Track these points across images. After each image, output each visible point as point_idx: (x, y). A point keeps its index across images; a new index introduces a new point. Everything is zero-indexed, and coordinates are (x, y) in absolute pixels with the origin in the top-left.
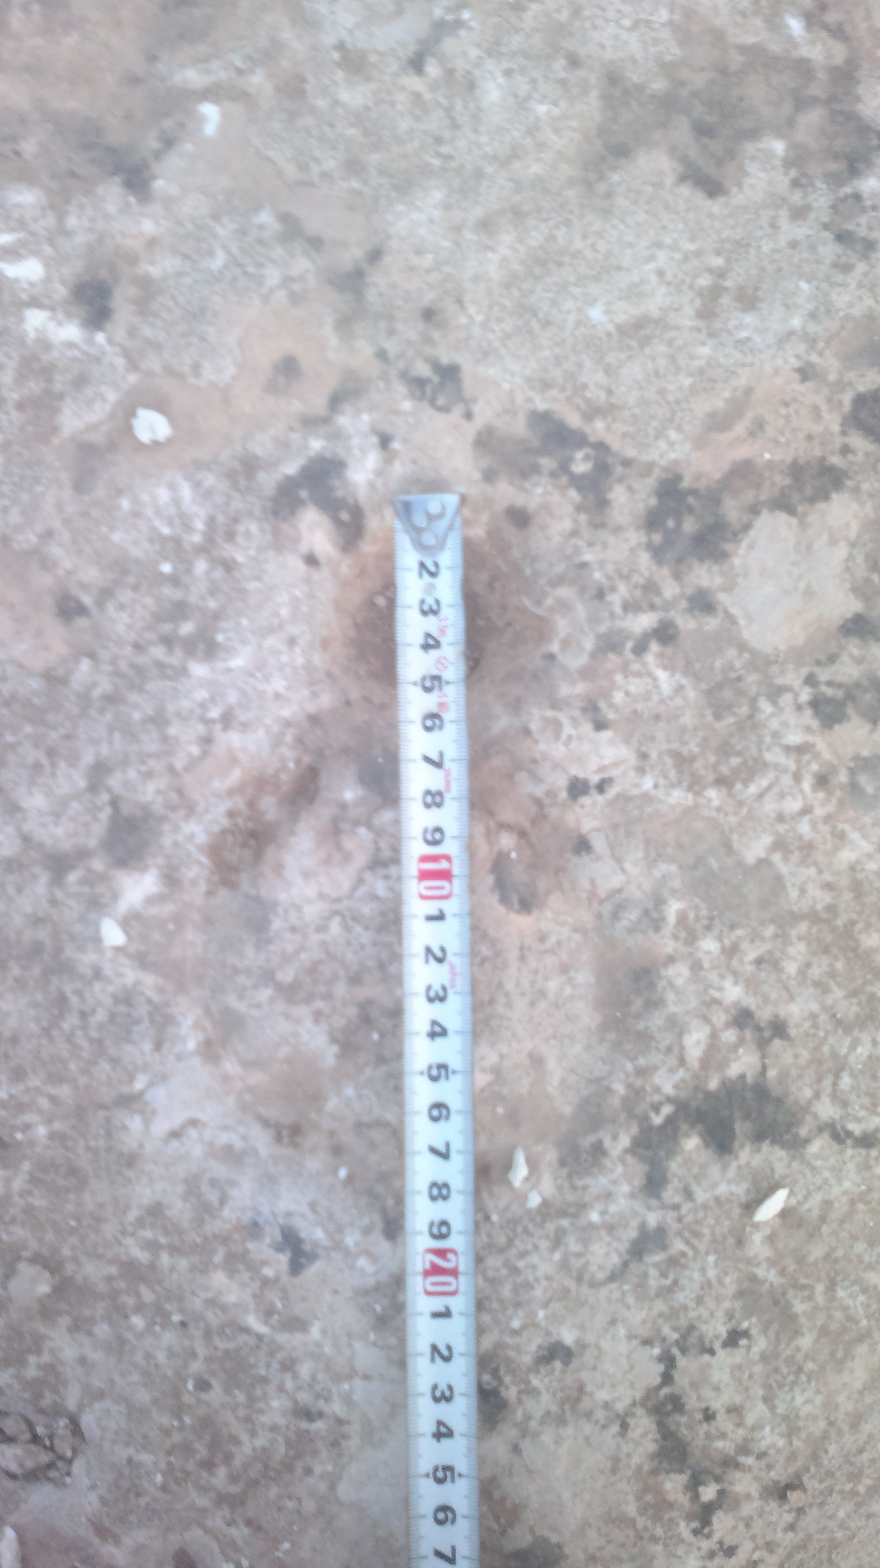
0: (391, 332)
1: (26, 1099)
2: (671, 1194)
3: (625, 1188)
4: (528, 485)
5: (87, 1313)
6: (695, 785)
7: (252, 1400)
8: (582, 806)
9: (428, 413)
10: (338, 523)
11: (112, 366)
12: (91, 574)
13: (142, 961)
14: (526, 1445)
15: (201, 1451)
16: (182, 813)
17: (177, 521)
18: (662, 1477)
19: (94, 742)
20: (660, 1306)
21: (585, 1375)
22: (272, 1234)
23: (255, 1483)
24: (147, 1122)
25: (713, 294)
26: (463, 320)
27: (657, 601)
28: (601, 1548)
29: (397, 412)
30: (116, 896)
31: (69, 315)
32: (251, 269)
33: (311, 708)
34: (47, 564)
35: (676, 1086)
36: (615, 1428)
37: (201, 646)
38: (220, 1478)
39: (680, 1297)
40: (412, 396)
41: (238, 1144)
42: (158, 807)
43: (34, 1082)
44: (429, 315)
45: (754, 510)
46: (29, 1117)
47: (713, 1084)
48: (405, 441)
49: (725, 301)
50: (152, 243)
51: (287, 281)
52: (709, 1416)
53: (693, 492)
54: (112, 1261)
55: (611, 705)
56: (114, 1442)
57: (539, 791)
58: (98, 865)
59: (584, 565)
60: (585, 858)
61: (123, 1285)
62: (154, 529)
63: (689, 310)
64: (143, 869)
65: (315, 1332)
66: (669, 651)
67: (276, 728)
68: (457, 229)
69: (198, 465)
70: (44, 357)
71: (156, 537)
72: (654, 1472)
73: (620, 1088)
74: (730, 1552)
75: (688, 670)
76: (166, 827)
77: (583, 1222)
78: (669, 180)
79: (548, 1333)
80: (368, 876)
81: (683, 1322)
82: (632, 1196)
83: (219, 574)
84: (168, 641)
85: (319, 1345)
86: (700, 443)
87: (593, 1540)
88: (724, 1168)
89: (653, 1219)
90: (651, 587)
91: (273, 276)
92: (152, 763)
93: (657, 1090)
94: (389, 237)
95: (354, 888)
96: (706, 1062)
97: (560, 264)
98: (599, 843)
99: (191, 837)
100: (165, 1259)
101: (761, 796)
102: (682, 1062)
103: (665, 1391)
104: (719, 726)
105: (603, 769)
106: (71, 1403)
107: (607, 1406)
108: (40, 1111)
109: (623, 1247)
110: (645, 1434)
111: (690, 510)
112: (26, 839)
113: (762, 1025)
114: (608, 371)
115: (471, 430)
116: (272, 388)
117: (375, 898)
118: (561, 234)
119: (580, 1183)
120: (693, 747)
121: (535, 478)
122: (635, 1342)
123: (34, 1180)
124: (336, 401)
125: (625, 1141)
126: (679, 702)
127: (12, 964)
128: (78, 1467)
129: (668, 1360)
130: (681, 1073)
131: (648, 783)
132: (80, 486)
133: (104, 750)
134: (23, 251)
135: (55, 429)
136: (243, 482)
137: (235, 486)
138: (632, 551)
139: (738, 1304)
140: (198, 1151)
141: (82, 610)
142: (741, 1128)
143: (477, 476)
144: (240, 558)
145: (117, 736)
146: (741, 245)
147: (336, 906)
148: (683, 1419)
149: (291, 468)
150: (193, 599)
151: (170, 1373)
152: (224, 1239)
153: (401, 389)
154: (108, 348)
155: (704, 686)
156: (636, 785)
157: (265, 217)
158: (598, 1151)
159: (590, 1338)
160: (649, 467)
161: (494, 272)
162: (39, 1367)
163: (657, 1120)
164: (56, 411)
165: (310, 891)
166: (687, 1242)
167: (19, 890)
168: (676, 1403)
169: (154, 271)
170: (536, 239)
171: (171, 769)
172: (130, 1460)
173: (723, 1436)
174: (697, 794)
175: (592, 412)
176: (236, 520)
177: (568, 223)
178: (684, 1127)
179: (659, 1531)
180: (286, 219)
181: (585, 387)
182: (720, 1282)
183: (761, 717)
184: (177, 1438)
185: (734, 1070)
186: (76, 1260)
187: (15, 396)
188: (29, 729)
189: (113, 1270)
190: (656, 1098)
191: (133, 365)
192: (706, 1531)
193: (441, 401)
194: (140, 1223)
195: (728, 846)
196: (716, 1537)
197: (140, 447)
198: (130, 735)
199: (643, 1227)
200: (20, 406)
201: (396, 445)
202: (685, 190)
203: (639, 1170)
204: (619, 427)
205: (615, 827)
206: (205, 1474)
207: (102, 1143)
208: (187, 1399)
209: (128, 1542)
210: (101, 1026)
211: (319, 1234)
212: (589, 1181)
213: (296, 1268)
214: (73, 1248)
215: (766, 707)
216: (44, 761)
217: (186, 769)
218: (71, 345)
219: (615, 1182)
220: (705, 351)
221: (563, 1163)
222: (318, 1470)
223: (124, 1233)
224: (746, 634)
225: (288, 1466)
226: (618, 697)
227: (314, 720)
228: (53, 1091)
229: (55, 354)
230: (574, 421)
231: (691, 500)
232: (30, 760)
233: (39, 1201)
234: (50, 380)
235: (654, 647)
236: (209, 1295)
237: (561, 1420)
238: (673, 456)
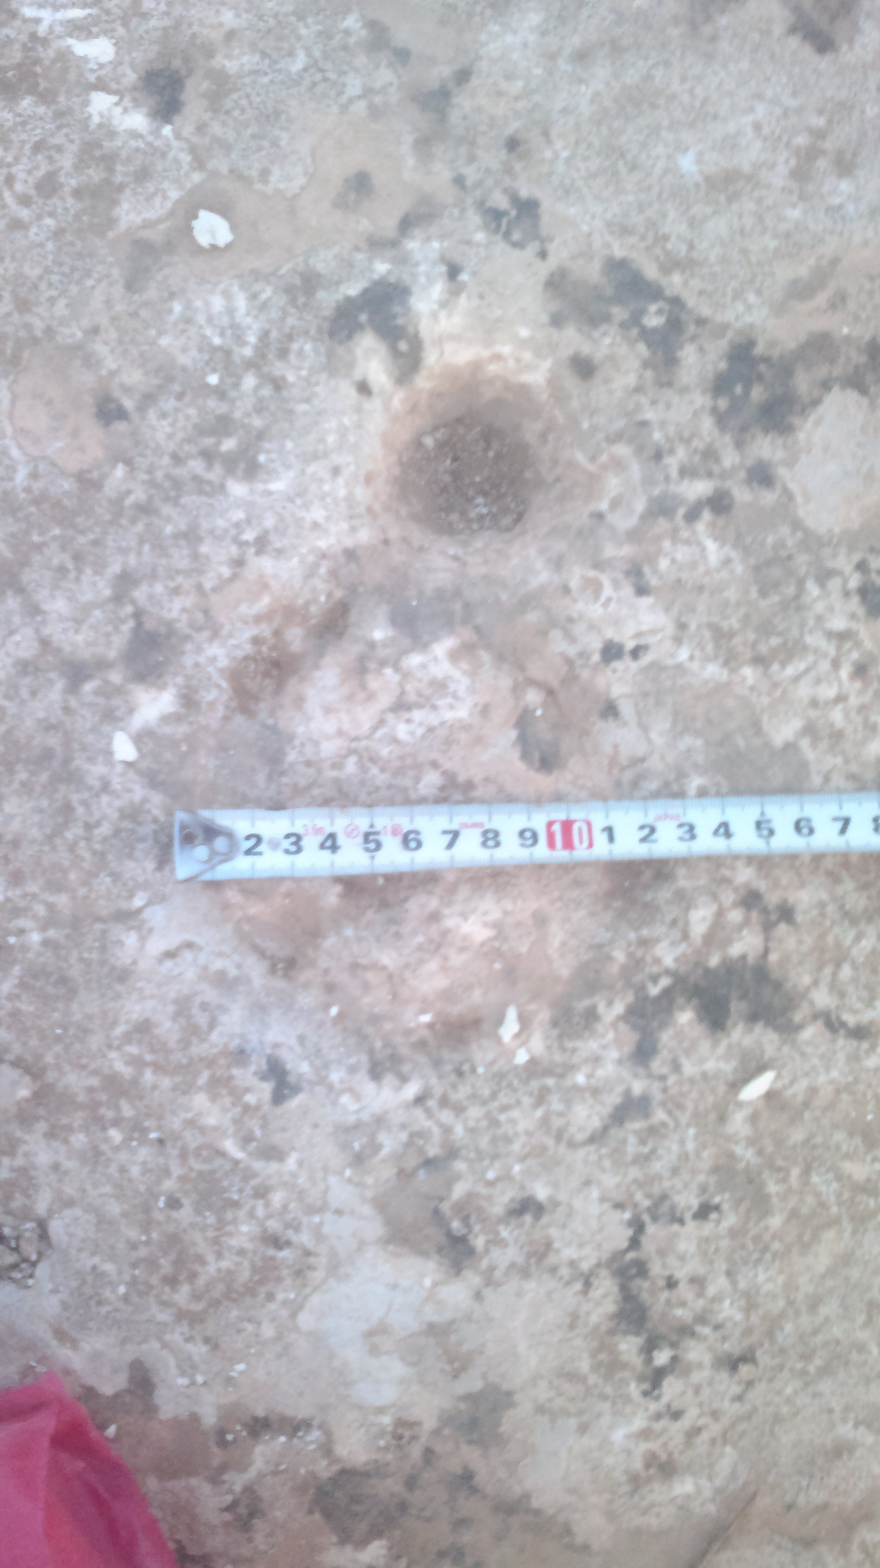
0: (471, 159)
1: (22, 904)
2: (657, 1065)
3: (614, 1054)
4: (596, 334)
5: (65, 1121)
6: (730, 661)
7: (221, 1223)
8: (615, 671)
9: (500, 246)
10: (396, 353)
11: (176, 160)
12: (134, 377)
13: (152, 780)
14: (488, 1292)
15: (166, 1265)
16: (205, 634)
17: (229, 332)
18: (617, 1338)
19: (123, 551)
20: (635, 1173)
21: (554, 1232)
22: (258, 1063)
23: (215, 1303)
24: (143, 939)
25: (810, 155)
26: (548, 154)
27: (716, 469)
28: (550, 1400)
29: (469, 243)
30: (131, 711)
31: (137, 103)
32: (332, 76)
33: (349, 542)
34: (90, 362)
35: (676, 960)
36: (578, 1286)
37: (242, 465)
38: (182, 1295)
39: (657, 1166)
40: (486, 226)
41: (233, 972)
42: (182, 626)
43: (33, 888)
44: (512, 144)
45: (826, 385)
46: (22, 923)
47: (714, 961)
48: (474, 274)
49: (822, 163)
50: (231, 35)
51: (368, 92)
52: (671, 1284)
53: (766, 360)
54: (95, 1072)
55: (655, 571)
56: (80, 1250)
57: (572, 651)
58: (116, 677)
59: (644, 424)
60: (611, 724)
61: (104, 1097)
62: (204, 337)
63: (782, 169)
64: (162, 687)
65: (291, 1162)
66: (721, 522)
67: (311, 558)
68: (553, 57)
69: (256, 275)
70: (106, 144)
71: (204, 346)
72: (612, 1332)
73: (619, 956)
74: (676, 1415)
75: (738, 543)
76: (189, 647)
77: (568, 1082)
78: (778, 29)
79: (522, 1187)
80: (390, 717)
81: (657, 1190)
82: (620, 1062)
83: (267, 391)
84: (208, 456)
85: (294, 1175)
86: (779, 309)
87: (543, 1392)
88: (715, 1044)
89: (638, 1088)
90: (710, 454)
91: (354, 85)
92: (180, 579)
93: (657, 961)
94: (480, 58)
95: (375, 729)
96: (709, 939)
97: (654, 106)
98: (626, 709)
99: (213, 660)
100: (148, 1076)
101: (797, 679)
102: (685, 936)
103: (631, 1255)
104: (763, 604)
105: (639, 635)
106: (41, 1207)
107: (572, 1264)
108: (35, 917)
109: (607, 1110)
110: (604, 1296)
111: (760, 378)
112: (45, 643)
113: (771, 907)
114: (692, 224)
115: (544, 270)
116: (341, 203)
117: (395, 741)
118: (659, 74)
119: (569, 1044)
120: (734, 622)
121: (604, 327)
122: (606, 1205)
123: (23, 985)
124: (406, 225)
125: (619, 1008)
126: (724, 574)
127: (19, 767)
128: (42, 1270)
129: (638, 1227)
130: (682, 948)
131: (683, 654)
132: (132, 285)
133: (132, 560)
134: (95, 30)
135: (112, 222)
136: (301, 300)
137: (293, 301)
138: (696, 414)
139: (712, 1180)
140: (191, 974)
141: (121, 414)
142: (737, 1007)
143: (544, 318)
144: (291, 378)
145: (146, 548)
146: (845, 107)
147: (354, 745)
148: (646, 1285)
149: (353, 290)
150: (238, 414)
151: (142, 1188)
152: (210, 1063)
153: (474, 219)
154: (175, 144)
155: (753, 561)
156: (672, 655)
157: (352, 22)
158: (591, 1016)
159: (562, 1197)
160: (724, 328)
161: (585, 108)
162: (12, 1169)
163: (654, 991)
164: (115, 203)
165: (330, 726)
166: (670, 1113)
167: (34, 693)
168: (641, 1268)
169: (231, 66)
170: (632, 76)
171: (199, 588)
172: (94, 1268)
173: (683, 1304)
174: (733, 671)
175: (670, 265)
176: (290, 337)
177: (667, 64)
178: (680, 1000)
179: (609, 1390)
180: (372, 25)
181: (666, 238)
182: (698, 1154)
183: (806, 599)
184: (143, 1252)
185: (736, 950)
186: (58, 1067)
187: (73, 182)
188: (57, 531)
189: (94, 1082)
190: (655, 969)
191: (199, 163)
192: (656, 1392)
193: (516, 236)
194: (127, 1038)
195: (757, 728)
196: (665, 1400)
197: (200, 250)
198: (160, 549)
199: (627, 1093)
200: (77, 193)
201: (464, 277)
202: (794, 42)
203: (631, 1038)
204: (696, 284)
205: (645, 695)
206: (167, 1289)
207: (95, 956)
208: (159, 1216)
209: (86, 1347)
210: (105, 840)
211: (305, 1068)
212: (578, 1044)
213: (278, 1098)
214: (57, 1057)
215: (812, 588)
216: (70, 565)
217: (214, 590)
218: (135, 135)
219: (605, 1047)
220: (795, 214)
221: (555, 1023)
222: (280, 1296)
223: (110, 1046)
224: (801, 513)
225: (250, 1291)
226: (664, 564)
227: (351, 554)
228: (51, 899)
229: (119, 143)
230: (651, 272)
231: (762, 368)
232: (56, 562)
233: (27, 1006)
234: (111, 170)
235: (707, 515)
236: (189, 1115)
237: (525, 1273)
238: (749, 319)
